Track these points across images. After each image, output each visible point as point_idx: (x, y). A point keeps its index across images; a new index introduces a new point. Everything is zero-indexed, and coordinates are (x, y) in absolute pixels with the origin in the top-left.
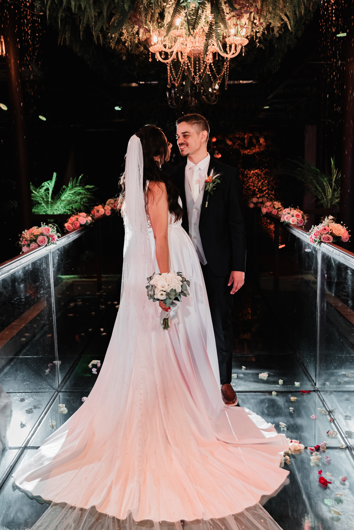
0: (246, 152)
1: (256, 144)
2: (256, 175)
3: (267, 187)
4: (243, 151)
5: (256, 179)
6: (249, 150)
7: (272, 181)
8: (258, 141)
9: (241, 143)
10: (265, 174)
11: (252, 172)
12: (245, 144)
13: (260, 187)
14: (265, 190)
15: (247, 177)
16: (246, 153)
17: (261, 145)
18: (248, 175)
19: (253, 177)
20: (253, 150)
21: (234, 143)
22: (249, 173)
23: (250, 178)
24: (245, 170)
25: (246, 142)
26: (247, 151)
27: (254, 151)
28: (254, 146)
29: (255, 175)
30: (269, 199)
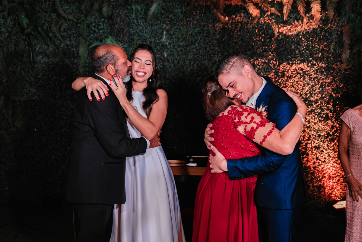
0: (284, 30)
1: (303, 15)
2: (300, 74)
3: (320, 95)
4: (279, 28)
5: (301, 81)
6: (289, 27)
7: (328, 86)
8: (308, 9)
9: (277, 13)
10: (316, 72)
11: (294, 66)
12: (282, 14)
13: (306, 95)
14: (316, 102)
15: (283, 75)
16: (284, 32)
17: (312, 17)
18: (286, 73)
19: (294, 76)
20: (297, 26)
21: (263, 13)
22: (288, 68)
23: (290, 77)
24: (280, 64)
25: (285, 11)
26: (285, 28)
27: (299, 29)
28: (299, 18)
29: (298, 73)
30: (322, 117)
